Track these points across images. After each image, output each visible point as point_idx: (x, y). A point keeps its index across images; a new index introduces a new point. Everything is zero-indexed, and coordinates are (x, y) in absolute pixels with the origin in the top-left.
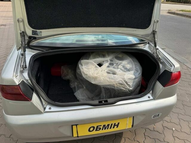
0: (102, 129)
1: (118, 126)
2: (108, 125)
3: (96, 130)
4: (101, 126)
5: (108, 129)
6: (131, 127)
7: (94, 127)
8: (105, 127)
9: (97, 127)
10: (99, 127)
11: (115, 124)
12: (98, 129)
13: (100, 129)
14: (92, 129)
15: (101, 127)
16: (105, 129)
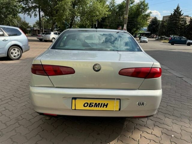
0: (94, 107)
1: (107, 106)
2: (99, 104)
3: (89, 106)
4: (93, 103)
5: (98, 107)
6: (118, 110)
7: (88, 104)
8: (96, 105)
9: (90, 103)
10: (91, 104)
11: (104, 104)
12: (91, 106)
13: (92, 106)
14: (86, 105)
15: (94, 105)
16: (96, 107)
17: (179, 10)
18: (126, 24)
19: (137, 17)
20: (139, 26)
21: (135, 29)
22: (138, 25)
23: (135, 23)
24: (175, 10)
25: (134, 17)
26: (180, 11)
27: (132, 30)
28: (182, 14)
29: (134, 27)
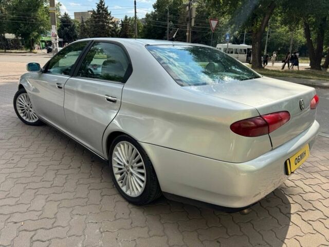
12: (299, 161)
14: (296, 161)
17: (104, 5)
18: (55, 25)
19: (36, 10)
20: (42, 27)
21: (37, 33)
22: (39, 25)
23: (34, 21)
24: (98, 5)
25: (28, 10)
26: (105, 7)
27: (30, 34)
28: (109, 12)
29: (34, 30)
